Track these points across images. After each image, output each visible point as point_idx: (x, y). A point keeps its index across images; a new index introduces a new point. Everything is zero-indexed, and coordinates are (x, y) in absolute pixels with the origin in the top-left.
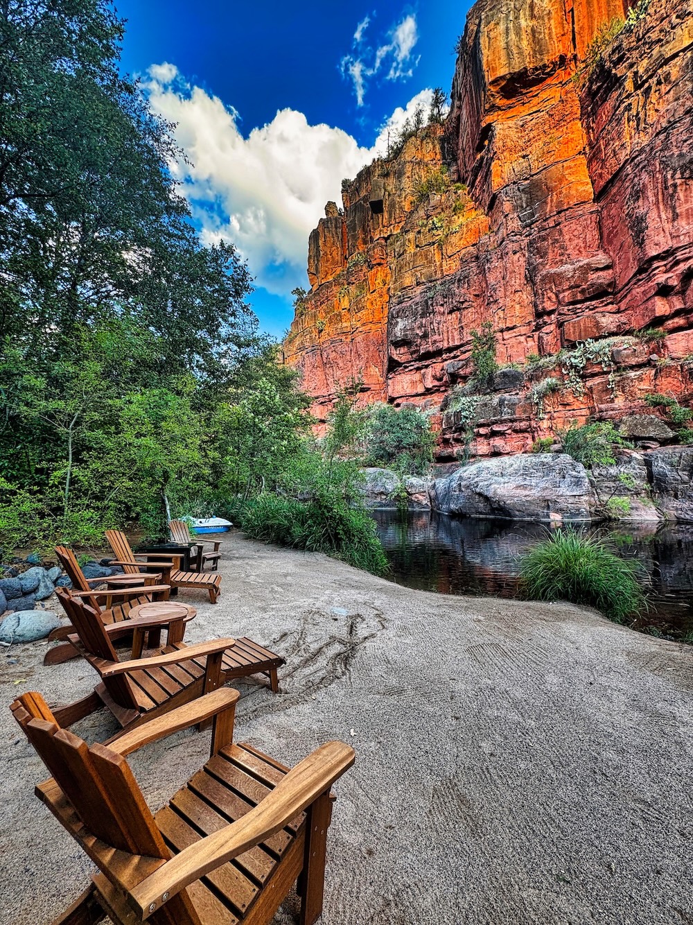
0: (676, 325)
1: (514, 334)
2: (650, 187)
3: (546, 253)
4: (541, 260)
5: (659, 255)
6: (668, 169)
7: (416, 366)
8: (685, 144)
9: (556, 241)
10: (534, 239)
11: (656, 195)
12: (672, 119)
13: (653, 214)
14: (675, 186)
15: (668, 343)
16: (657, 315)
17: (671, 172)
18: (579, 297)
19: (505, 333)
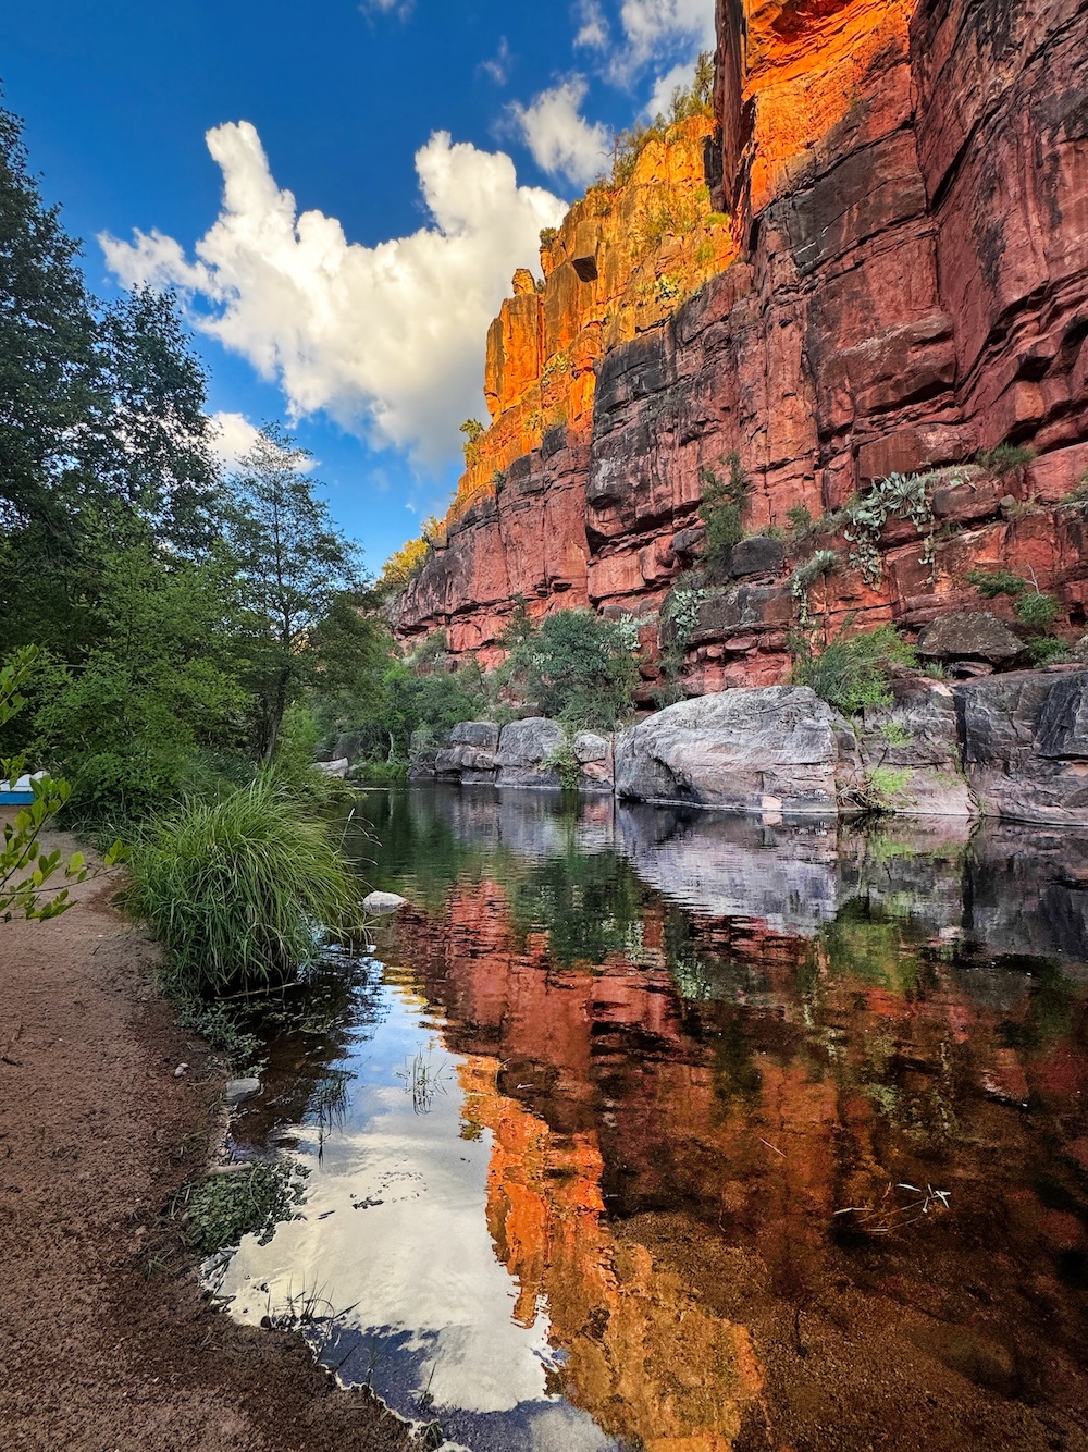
0: (1054, 437)
1: (785, 476)
2: (1012, 167)
3: (837, 321)
4: (829, 334)
5: (1024, 299)
6: (1044, 126)
7: (630, 542)
8: (1077, 71)
9: (855, 295)
10: (818, 296)
11: (1022, 182)
12: (1054, 27)
13: (1016, 221)
14: (1055, 158)
15: (1036, 472)
16: (1019, 418)
17: (1047, 132)
18: (891, 397)
19: (768, 474)
